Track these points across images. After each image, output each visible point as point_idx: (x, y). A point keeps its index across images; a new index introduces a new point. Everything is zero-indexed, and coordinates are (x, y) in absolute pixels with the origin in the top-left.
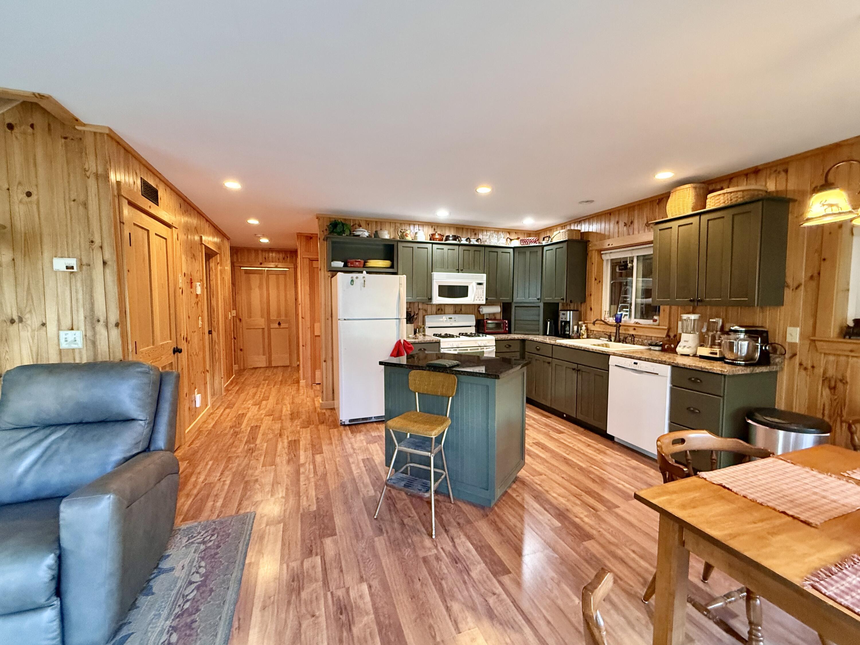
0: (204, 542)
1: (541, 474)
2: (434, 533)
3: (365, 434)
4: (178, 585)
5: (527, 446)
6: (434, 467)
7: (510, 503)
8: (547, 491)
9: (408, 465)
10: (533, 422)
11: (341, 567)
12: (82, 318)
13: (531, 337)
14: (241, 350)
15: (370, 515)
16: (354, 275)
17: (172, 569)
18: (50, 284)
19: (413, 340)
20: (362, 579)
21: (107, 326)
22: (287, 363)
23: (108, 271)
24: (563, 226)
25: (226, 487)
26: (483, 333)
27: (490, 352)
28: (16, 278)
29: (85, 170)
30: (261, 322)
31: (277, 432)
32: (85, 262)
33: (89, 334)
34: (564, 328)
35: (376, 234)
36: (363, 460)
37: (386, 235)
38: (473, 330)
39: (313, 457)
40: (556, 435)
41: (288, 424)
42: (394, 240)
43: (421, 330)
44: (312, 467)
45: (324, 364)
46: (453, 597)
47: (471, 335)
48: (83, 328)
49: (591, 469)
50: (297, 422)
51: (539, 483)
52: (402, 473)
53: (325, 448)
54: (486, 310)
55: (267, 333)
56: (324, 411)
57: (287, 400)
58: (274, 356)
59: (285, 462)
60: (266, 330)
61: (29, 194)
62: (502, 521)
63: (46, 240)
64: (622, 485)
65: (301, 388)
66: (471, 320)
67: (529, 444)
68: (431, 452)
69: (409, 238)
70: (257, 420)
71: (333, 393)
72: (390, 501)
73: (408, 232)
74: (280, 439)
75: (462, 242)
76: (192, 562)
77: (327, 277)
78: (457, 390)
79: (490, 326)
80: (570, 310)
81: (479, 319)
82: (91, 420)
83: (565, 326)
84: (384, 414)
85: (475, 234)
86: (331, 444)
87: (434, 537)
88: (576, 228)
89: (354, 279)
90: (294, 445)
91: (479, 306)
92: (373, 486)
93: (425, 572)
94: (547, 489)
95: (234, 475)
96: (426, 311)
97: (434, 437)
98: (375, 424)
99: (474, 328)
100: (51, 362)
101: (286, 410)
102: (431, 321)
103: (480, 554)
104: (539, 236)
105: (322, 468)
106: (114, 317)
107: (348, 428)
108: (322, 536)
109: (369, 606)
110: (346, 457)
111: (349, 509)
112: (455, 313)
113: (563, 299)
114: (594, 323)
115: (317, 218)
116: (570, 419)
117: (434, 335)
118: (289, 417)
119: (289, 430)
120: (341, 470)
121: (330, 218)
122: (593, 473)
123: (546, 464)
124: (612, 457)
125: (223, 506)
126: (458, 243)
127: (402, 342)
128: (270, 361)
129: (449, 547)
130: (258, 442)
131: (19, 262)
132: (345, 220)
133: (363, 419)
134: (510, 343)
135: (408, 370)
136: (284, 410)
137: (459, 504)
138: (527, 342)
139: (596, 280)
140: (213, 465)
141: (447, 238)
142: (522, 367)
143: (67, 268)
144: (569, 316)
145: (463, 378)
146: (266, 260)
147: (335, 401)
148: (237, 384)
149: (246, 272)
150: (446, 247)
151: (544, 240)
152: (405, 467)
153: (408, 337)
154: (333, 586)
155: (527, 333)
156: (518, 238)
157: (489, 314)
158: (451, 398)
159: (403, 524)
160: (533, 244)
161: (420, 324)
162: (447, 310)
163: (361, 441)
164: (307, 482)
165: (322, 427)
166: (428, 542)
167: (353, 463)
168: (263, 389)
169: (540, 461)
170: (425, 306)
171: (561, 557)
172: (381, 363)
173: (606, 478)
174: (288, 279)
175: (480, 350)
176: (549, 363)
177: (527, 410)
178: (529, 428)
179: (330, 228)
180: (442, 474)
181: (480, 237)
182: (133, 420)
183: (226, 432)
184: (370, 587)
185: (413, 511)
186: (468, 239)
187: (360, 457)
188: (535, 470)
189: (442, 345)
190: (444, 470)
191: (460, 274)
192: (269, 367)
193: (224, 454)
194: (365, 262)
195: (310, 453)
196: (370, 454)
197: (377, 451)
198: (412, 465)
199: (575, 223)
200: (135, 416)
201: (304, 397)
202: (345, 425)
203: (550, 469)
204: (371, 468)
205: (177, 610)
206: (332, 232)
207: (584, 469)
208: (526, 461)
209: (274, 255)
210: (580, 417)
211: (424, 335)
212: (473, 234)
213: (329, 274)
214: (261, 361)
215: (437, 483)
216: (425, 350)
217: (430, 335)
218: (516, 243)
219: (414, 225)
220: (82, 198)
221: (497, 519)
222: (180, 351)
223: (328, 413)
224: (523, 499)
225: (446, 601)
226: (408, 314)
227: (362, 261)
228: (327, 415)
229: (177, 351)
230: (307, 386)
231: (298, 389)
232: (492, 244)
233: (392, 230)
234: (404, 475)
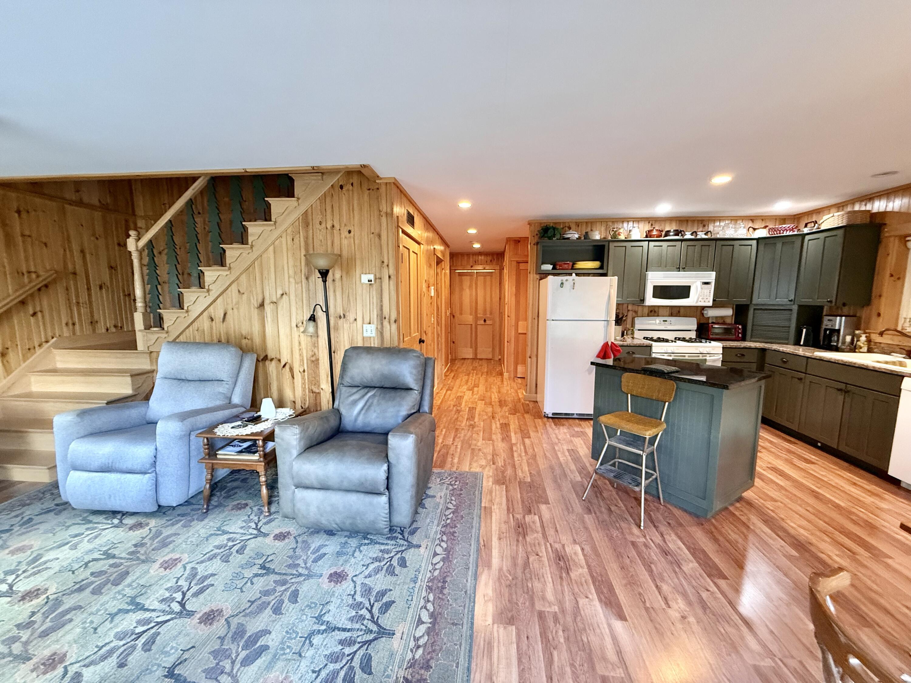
0: (452, 485)
1: (776, 501)
2: (642, 524)
3: (568, 428)
4: (441, 507)
5: (758, 468)
6: (646, 467)
7: (731, 519)
8: (783, 519)
9: (616, 460)
10: (769, 445)
11: (556, 528)
12: (375, 316)
13: (775, 347)
14: (453, 342)
15: (579, 496)
16: (565, 278)
17: (434, 497)
18: (359, 291)
19: (621, 343)
20: (575, 542)
21: (390, 322)
22: (490, 356)
23: (391, 282)
24: (839, 206)
25: (459, 450)
26: (706, 339)
27: (714, 361)
28: (342, 288)
29: (380, 211)
30: (469, 318)
31: (490, 414)
32: (378, 276)
33: (379, 327)
34: (828, 338)
35: (586, 235)
36: (568, 450)
37: (597, 236)
38: (693, 335)
39: (523, 440)
40: (803, 465)
41: (498, 409)
42: (604, 240)
43: (630, 332)
44: (522, 448)
45: (529, 359)
46: (662, 580)
47: (690, 340)
48: (375, 322)
49: (854, 510)
50: (505, 409)
51: (771, 508)
52: (611, 465)
53: (532, 434)
54: (712, 313)
55: (474, 328)
56: (528, 402)
57: (495, 389)
58: (479, 350)
59: (500, 440)
60: (474, 326)
61: (350, 232)
62: (721, 533)
63: (358, 263)
64: (902, 536)
65: (504, 380)
66: (692, 324)
67: (761, 467)
68: (643, 451)
69: (622, 237)
70: (472, 403)
71: (536, 387)
72: (596, 489)
73: (621, 231)
74: (493, 421)
75: (686, 237)
76: (446, 495)
77: (535, 279)
78: (676, 395)
79: (717, 331)
80: (841, 316)
81: (702, 322)
82: (388, 386)
83: (831, 336)
84: (592, 413)
85: (704, 226)
86: (537, 431)
87: (642, 528)
88: (863, 208)
89: (564, 282)
90: (505, 427)
91: (703, 308)
92: (580, 473)
93: (633, 553)
94: (783, 516)
95: (463, 442)
96: (636, 312)
97: (648, 437)
98: (577, 421)
99: (695, 333)
100: (359, 345)
101: (495, 397)
102: (640, 323)
103: (693, 554)
104: (798, 222)
105: (531, 450)
106: (394, 316)
107: (551, 420)
108: (538, 502)
109: (583, 562)
110: (553, 445)
111: (559, 487)
112: (671, 315)
113: (831, 302)
114: (881, 334)
115: (529, 224)
116: (826, 449)
117: (644, 338)
118: (498, 404)
119: (500, 414)
120: (548, 454)
121: (541, 223)
122: (857, 516)
123: (784, 492)
124: (890, 502)
125: (459, 463)
126: (681, 238)
127: (610, 344)
128: (476, 354)
129: (658, 539)
130: (476, 420)
131: (344, 278)
132: (555, 223)
133: (566, 414)
134: (742, 352)
135: (621, 372)
136: (493, 397)
137: (669, 506)
138: (767, 352)
139: (892, 275)
140: (446, 432)
141: (667, 233)
142: (760, 380)
143: (369, 281)
144: (839, 323)
145: (682, 385)
146: (476, 262)
147: (538, 395)
148: (452, 371)
149: (460, 274)
150: (665, 244)
151: (806, 226)
152: (613, 461)
153: (615, 339)
154: (551, 540)
155: (770, 341)
156: (765, 227)
157: (716, 317)
158: (667, 404)
159: (610, 510)
160: (788, 233)
161: (629, 326)
162: (661, 311)
163: (565, 433)
164: (520, 459)
165: (527, 416)
166: (635, 530)
167: (559, 451)
168: (473, 378)
169: (775, 487)
170: (636, 308)
171: (794, 583)
172: (592, 363)
173: (877, 525)
174: (493, 280)
175: (701, 358)
176: (800, 379)
177: (761, 430)
178: (763, 450)
179: (540, 233)
180: (652, 475)
181: (711, 228)
182: (411, 389)
183: (451, 408)
184: (583, 549)
185: (620, 502)
186: (694, 233)
187: (565, 447)
188: (767, 495)
189: (654, 350)
190: (655, 471)
191: (682, 273)
192: (475, 359)
193: (453, 426)
194: (574, 264)
195: (519, 436)
196: (574, 446)
197: (581, 444)
198: (620, 461)
199: (862, 201)
200: (412, 387)
201: (509, 388)
202: (548, 417)
203: (788, 497)
204: (576, 459)
205: (443, 522)
206: (542, 237)
207: (842, 508)
208: (756, 484)
209: (483, 257)
210: (843, 448)
211: (633, 338)
212: (701, 226)
213: (538, 277)
214: (468, 353)
215: (647, 482)
216: (633, 353)
217: (639, 338)
218: (762, 233)
219: (628, 222)
220: (377, 231)
221: (713, 530)
222: (423, 342)
223: (531, 405)
224: (749, 519)
225: (655, 580)
226: (617, 316)
227: (571, 263)
228: (531, 406)
229: (421, 341)
230: (509, 378)
231: (502, 381)
232: (727, 236)
233: (603, 229)
234: (613, 468)
